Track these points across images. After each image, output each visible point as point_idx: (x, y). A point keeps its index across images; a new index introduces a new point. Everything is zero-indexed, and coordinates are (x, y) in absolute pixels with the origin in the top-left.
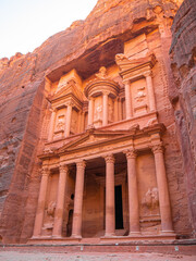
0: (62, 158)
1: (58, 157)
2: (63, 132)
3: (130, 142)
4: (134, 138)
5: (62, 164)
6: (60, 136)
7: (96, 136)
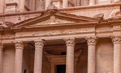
0: (17, 35)
1: (13, 32)
2: (16, 5)
3: (93, 30)
4: (97, 26)
5: (19, 40)
6: (13, 9)
7: (57, 17)
